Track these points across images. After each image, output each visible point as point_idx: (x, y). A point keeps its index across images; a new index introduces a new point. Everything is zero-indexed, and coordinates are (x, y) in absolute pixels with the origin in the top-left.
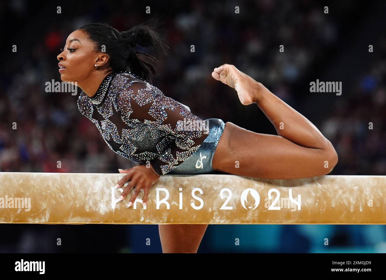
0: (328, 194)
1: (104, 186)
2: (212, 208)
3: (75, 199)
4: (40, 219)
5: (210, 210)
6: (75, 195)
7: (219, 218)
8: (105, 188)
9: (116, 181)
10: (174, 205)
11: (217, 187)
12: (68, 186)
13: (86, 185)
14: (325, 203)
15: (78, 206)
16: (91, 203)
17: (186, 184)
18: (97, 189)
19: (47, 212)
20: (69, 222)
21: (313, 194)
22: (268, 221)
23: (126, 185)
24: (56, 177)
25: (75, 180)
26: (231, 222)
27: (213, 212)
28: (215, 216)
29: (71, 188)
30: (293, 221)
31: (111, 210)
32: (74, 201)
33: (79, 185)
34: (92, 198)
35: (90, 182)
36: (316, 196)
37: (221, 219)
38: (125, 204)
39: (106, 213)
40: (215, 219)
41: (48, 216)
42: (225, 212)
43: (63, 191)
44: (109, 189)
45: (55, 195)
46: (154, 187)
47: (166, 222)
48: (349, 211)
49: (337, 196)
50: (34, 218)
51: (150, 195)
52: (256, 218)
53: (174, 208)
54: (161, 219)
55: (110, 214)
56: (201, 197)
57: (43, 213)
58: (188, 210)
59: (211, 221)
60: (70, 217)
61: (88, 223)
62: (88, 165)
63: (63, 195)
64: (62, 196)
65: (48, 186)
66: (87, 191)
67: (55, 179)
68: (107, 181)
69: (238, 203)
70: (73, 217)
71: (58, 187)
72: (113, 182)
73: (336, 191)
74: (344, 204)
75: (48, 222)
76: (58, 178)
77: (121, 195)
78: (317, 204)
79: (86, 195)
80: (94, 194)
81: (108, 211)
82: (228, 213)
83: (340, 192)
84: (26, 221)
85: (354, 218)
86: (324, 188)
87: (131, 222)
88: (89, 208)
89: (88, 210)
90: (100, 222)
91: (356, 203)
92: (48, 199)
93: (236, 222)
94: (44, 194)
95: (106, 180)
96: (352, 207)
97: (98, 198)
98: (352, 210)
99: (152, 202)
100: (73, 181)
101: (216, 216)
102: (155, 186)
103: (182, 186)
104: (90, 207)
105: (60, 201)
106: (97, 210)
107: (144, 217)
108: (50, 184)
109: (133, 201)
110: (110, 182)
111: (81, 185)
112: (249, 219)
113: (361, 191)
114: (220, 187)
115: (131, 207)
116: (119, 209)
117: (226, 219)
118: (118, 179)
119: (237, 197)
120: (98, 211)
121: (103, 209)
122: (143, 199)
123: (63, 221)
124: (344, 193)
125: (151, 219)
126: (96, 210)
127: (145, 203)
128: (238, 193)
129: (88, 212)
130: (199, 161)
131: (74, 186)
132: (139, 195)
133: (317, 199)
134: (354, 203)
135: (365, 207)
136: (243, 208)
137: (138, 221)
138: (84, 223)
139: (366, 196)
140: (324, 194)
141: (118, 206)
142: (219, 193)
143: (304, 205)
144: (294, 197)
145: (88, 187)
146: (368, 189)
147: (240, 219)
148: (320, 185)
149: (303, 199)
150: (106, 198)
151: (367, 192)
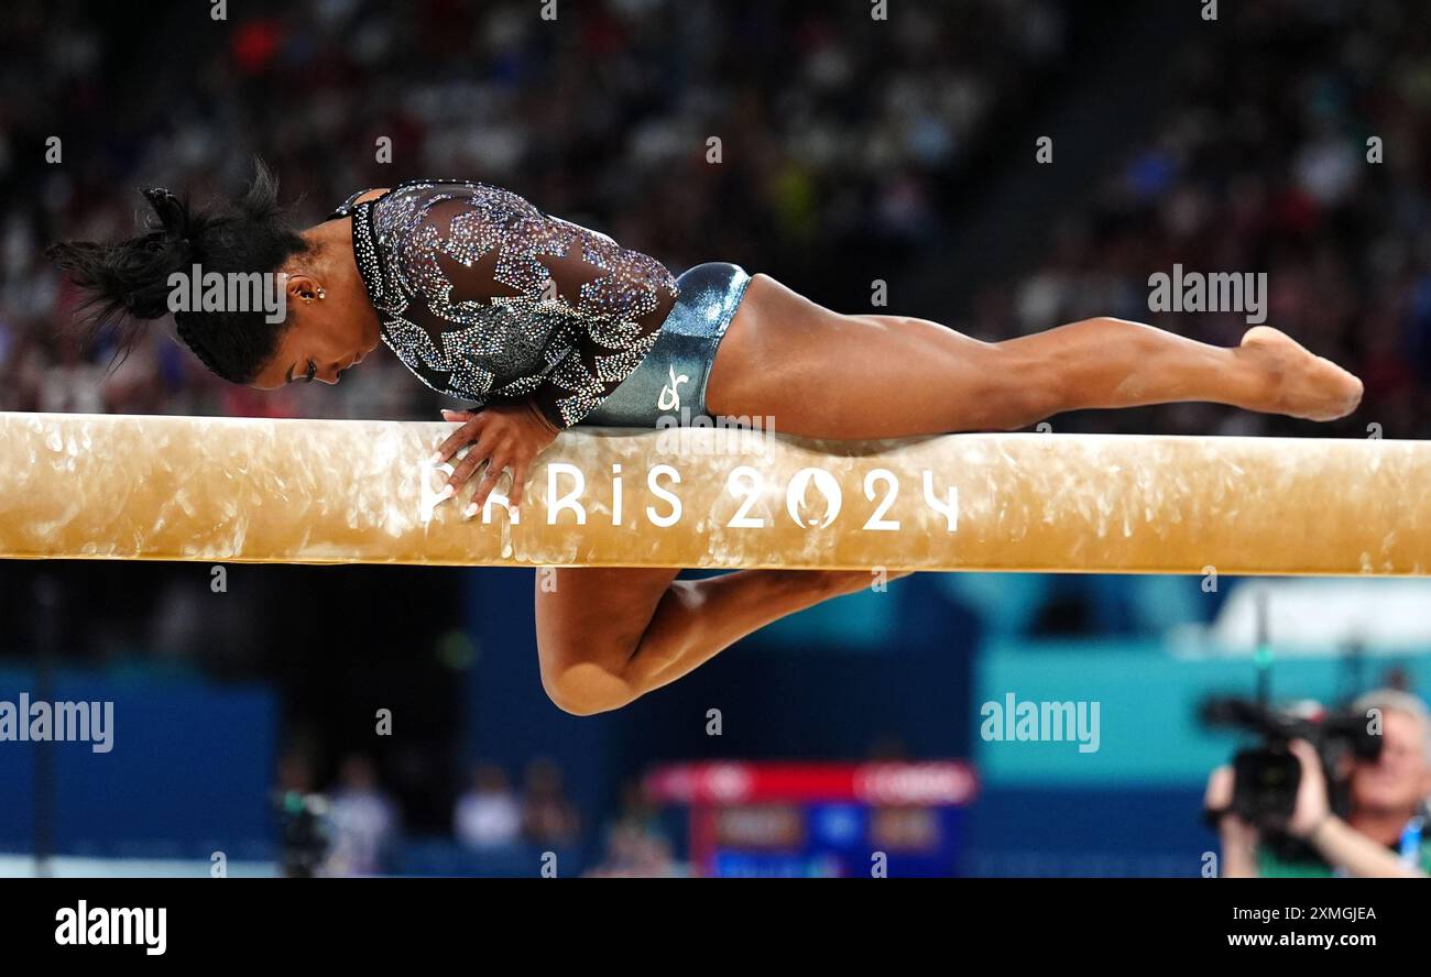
0: (1035, 487)
1: (398, 458)
2: (706, 524)
3: (318, 492)
4: (218, 548)
5: (700, 528)
6: (318, 481)
7: (724, 551)
8: (403, 462)
9: (434, 444)
10: (598, 512)
11: (721, 462)
12: (298, 457)
13: (349, 455)
14: (1025, 510)
15: (324, 512)
16: (362, 504)
17: (632, 453)
18: (380, 465)
19: (237, 528)
20: (299, 557)
21: (993, 486)
22: (864, 560)
23: (462, 455)
24: (265, 431)
25: (318, 438)
26: (758, 563)
27: (706, 535)
28: (713, 545)
29: (305, 460)
30: (934, 562)
31: (421, 525)
32: (316, 497)
33: (328, 455)
34: (367, 490)
35: (362, 447)
36: (1000, 492)
37: (731, 553)
38: (458, 509)
39: (405, 533)
40: (713, 555)
41: (239, 540)
42: (742, 535)
43: (283, 469)
44: (415, 464)
45: (262, 481)
46: (543, 463)
47: (576, 561)
48: (1094, 535)
49: (1061, 493)
50: (201, 545)
51: (531, 483)
52: (830, 553)
53: (599, 523)
54: (561, 553)
55: (416, 537)
56: (675, 491)
57: (228, 531)
58: (637, 525)
59: (702, 558)
60: (304, 544)
61: (352, 561)
62: (353, 398)
63: (285, 483)
64: (281, 483)
65: (242, 456)
66: (351, 470)
67: (261, 435)
68: (409, 443)
69: (778, 508)
70: (311, 542)
71: (269, 456)
72: (427, 445)
73: (1056, 480)
74: (1081, 517)
75: (242, 556)
76: (271, 433)
77: (449, 482)
78: (1002, 514)
79: (348, 482)
80: (372, 479)
81: (410, 528)
82: (750, 538)
83: (1070, 481)
84: (177, 555)
85: (1106, 556)
86: (1022, 469)
87: (474, 559)
88: (356, 521)
89: (353, 526)
90: (388, 558)
91: (1113, 513)
92: (240, 492)
93: (774, 563)
94: (230, 476)
95: (407, 440)
96: (1102, 523)
97: (383, 490)
98: (1102, 533)
99: (537, 503)
100: (312, 443)
101: (718, 545)
102: (544, 459)
103: (621, 460)
104: (360, 516)
105: (276, 497)
106: (380, 524)
107: (512, 546)
108: (248, 448)
109: (480, 499)
110: (418, 444)
111: (335, 455)
112: (809, 555)
113: (1128, 479)
114: (729, 462)
115: (476, 518)
116: (443, 522)
117: (745, 555)
118: (441, 439)
119: (775, 491)
120: (383, 526)
121: (396, 523)
122: (509, 496)
123: (283, 556)
124: (1079, 482)
125: (533, 553)
126: (377, 524)
127: (514, 508)
128: (779, 481)
129: (353, 530)
130: (669, 391)
131: (316, 455)
132: (499, 480)
133: (1002, 498)
134: (1108, 511)
135: (1140, 523)
136: (795, 524)
137: (495, 558)
138: (341, 560)
139: (1142, 492)
140: (1024, 486)
141: (440, 515)
142: (725, 480)
143: (965, 515)
144: (938, 494)
145: (355, 460)
146: (1147, 474)
147: (783, 556)
148: (1011, 462)
149: (964, 500)
150: (405, 492)
151: (1146, 481)
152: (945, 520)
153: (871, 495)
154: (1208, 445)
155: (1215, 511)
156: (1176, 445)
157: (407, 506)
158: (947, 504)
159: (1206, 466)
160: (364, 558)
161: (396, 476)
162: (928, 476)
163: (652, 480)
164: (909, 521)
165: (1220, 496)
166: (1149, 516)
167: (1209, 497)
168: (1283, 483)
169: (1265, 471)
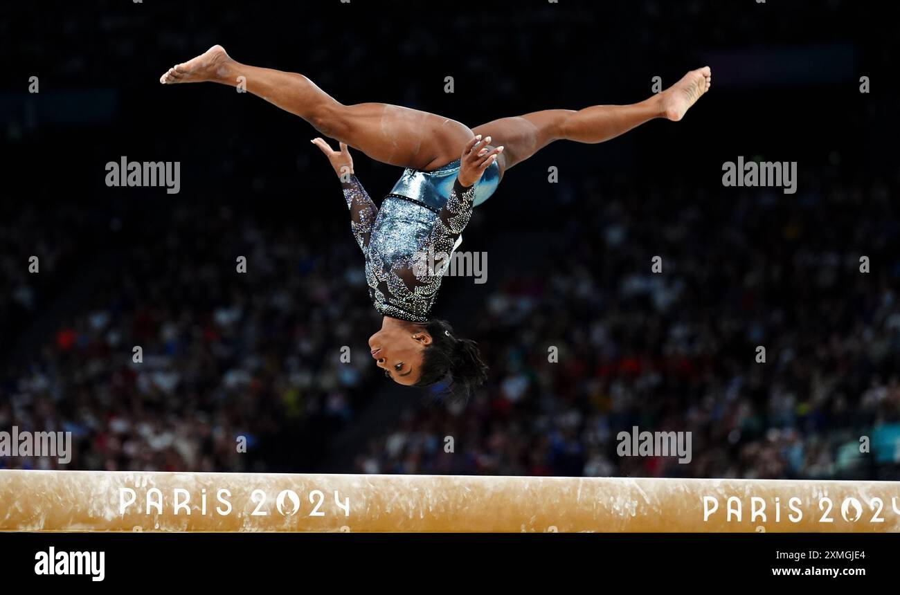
0: (382, 497)
1: (111, 486)
2: (242, 514)
3: (76, 502)
4: (33, 526)
5: (239, 516)
6: (76, 496)
7: (250, 525)
8: (112, 489)
9: (126, 481)
10: (196, 509)
11: (248, 488)
12: (67, 487)
13: (89, 485)
14: (378, 507)
15: (79, 510)
16: (95, 506)
17: (210, 484)
18: (102, 490)
19: (41, 517)
21: (364, 497)
22: (309, 528)
25: (76, 479)
26: (264, 530)
27: (243, 518)
28: (245, 522)
29: (70, 488)
31: (120, 516)
32: (75, 504)
33: (80, 485)
34: (97, 501)
35: (95, 482)
36: (367, 499)
37: (253, 526)
38: (136, 508)
39: (113, 520)
40: (245, 527)
41: (42, 523)
42: (257, 519)
43: (61, 492)
44: (117, 489)
45: (52, 497)
46: (172, 488)
47: (187, 530)
48: (407, 517)
49: (393, 500)
50: (25, 525)
51: (167, 497)
52: (295, 526)
53: (196, 514)
54: (179, 527)
55: (118, 520)
56: (229, 500)
57: (37, 518)
58: (213, 515)
59: (241, 528)
61: (91, 531)
63: (62, 498)
64: (60, 498)
65: (43, 487)
66: (90, 492)
68: (115, 481)
69: (273, 507)
70: (73, 523)
71: (55, 486)
72: (122, 481)
73: (392, 494)
74: (401, 509)
75: (43, 529)
78: (368, 509)
79: (89, 497)
80: (99, 496)
81: (116, 516)
82: (261, 520)
83: (397, 494)
84: (16, 529)
85: (413, 525)
86: (377, 490)
88: (92, 514)
89: (91, 516)
90: (106, 530)
91: (415, 508)
92: (42, 502)
93: (271, 530)
94: (38, 495)
95: (114, 479)
96: (411, 512)
97: (104, 501)
98: (411, 517)
99: (170, 506)
100: (73, 479)
101: (247, 523)
103: (206, 486)
104: (94, 512)
105: (58, 504)
106: (103, 515)
107: (159, 524)
108: (46, 483)
110: (119, 481)
111: (83, 485)
112: (287, 526)
113: (422, 493)
114: (252, 487)
115: (144, 512)
116: (129, 514)
117: (259, 527)
118: (128, 479)
119: (271, 500)
121: (109, 515)
123: (60, 529)
124: (401, 495)
125: (168, 526)
126: (101, 515)
128: (273, 495)
129: (91, 518)
131: (74, 485)
133: (368, 501)
134: (413, 507)
135: (427, 512)
136: (280, 513)
137: (151, 529)
138: (86, 531)
139: (428, 499)
140: (377, 497)
141: (128, 511)
142: (250, 495)
143: (353, 510)
144: (341, 501)
145: (91, 488)
146: (430, 491)
147: (276, 527)
148: (372, 486)
149: (351, 503)
150: (113, 501)
151: (429, 494)
152: (344, 512)
153: (312, 501)
154: (455, 479)
155: (459, 507)
156: (442, 479)
157: (115, 507)
158: (345, 505)
159: (455, 488)
160: (96, 530)
161: (109, 494)
162: (336, 493)
163: (219, 496)
164: (328, 512)
165: (461, 501)
166: (431, 510)
167: (456, 501)
168: (487, 495)
169: (481, 490)
